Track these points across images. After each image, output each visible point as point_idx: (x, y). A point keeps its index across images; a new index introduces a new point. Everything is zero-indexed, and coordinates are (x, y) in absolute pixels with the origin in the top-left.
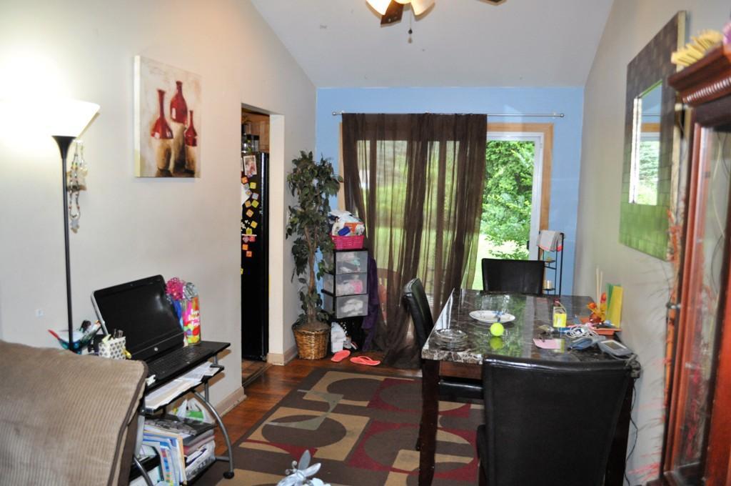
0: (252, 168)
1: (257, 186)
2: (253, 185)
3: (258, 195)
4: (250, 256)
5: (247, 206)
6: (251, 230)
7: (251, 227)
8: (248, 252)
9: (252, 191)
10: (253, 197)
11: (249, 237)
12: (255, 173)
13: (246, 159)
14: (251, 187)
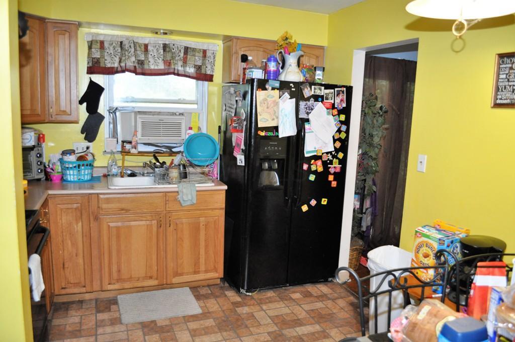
0: (342, 100)
1: (346, 118)
2: (343, 117)
3: (346, 127)
4: (335, 186)
5: (336, 138)
6: (337, 160)
7: (337, 158)
8: (333, 183)
9: (342, 122)
10: (342, 129)
11: (335, 167)
12: (344, 105)
13: (337, 91)
14: (341, 119)
